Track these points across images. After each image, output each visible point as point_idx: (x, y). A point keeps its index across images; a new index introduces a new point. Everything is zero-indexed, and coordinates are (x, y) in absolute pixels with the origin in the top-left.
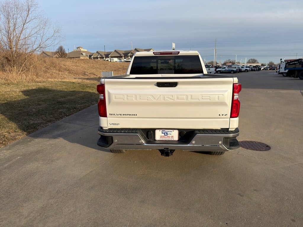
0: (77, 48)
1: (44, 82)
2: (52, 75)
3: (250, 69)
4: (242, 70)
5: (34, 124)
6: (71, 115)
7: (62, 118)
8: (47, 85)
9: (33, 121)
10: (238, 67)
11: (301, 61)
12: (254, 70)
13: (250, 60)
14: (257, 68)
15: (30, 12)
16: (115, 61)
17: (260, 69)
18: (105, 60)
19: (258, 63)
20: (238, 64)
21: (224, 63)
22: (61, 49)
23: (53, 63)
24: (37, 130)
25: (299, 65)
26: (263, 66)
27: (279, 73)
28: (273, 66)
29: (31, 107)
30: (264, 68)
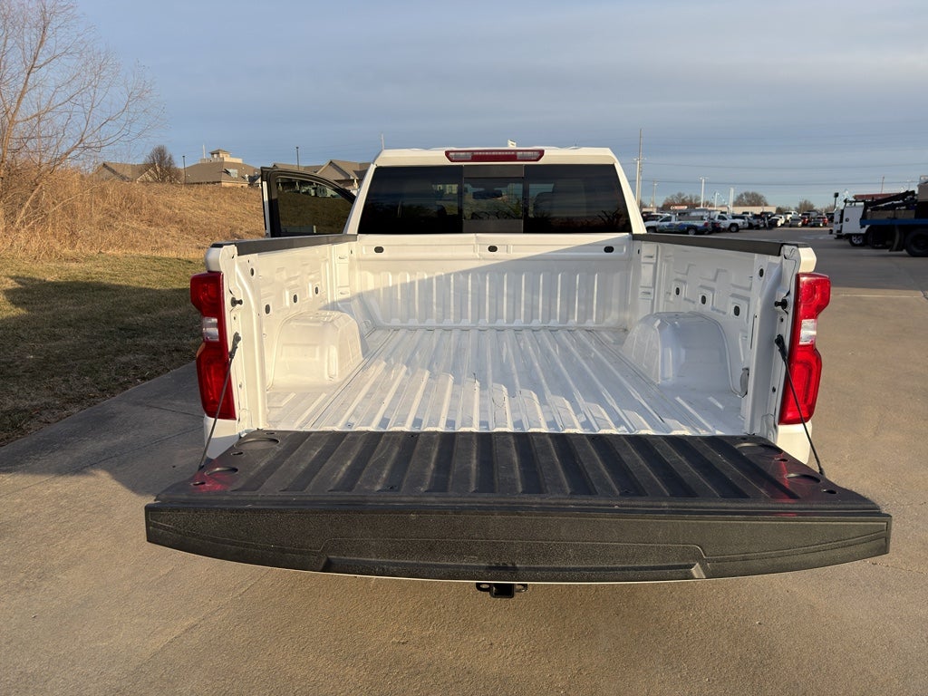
0: (213, 154)
1: (88, 258)
2: (124, 235)
3: (744, 223)
4: (722, 227)
5: (17, 410)
6: (159, 374)
7: (124, 387)
8: (97, 270)
9: (17, 401)
10: (709, 218)
11: (911, 199)
12: (757, 227)
13: (742, 196)
14: (766, 222)
15: (49, 32)
16: (329, 196)
17: (773, 224)
18: (299, 192)
19: (766, 205)
20: (709, 209)
21: (664, 205)
22: (161, 157)
23: (130, 199)
24: (24, 433)
25: (907, 209)
26: (782, 214)
27: (840, 236)
28: (814, 214)
29: (22, 345)
30: (787, 221)
